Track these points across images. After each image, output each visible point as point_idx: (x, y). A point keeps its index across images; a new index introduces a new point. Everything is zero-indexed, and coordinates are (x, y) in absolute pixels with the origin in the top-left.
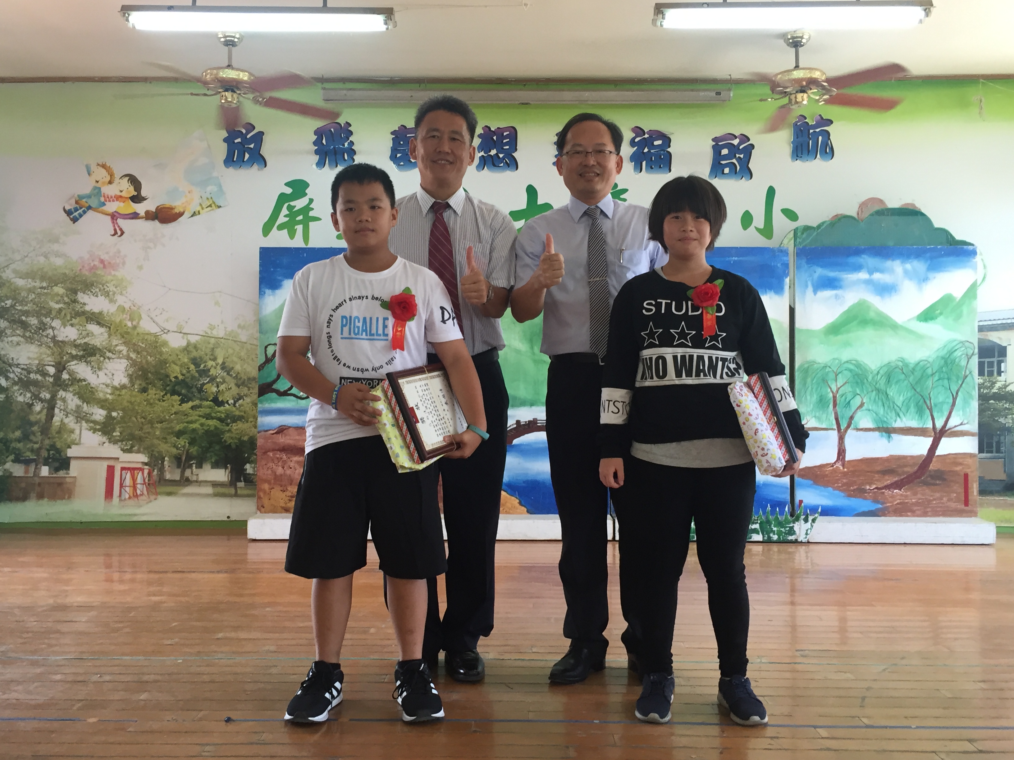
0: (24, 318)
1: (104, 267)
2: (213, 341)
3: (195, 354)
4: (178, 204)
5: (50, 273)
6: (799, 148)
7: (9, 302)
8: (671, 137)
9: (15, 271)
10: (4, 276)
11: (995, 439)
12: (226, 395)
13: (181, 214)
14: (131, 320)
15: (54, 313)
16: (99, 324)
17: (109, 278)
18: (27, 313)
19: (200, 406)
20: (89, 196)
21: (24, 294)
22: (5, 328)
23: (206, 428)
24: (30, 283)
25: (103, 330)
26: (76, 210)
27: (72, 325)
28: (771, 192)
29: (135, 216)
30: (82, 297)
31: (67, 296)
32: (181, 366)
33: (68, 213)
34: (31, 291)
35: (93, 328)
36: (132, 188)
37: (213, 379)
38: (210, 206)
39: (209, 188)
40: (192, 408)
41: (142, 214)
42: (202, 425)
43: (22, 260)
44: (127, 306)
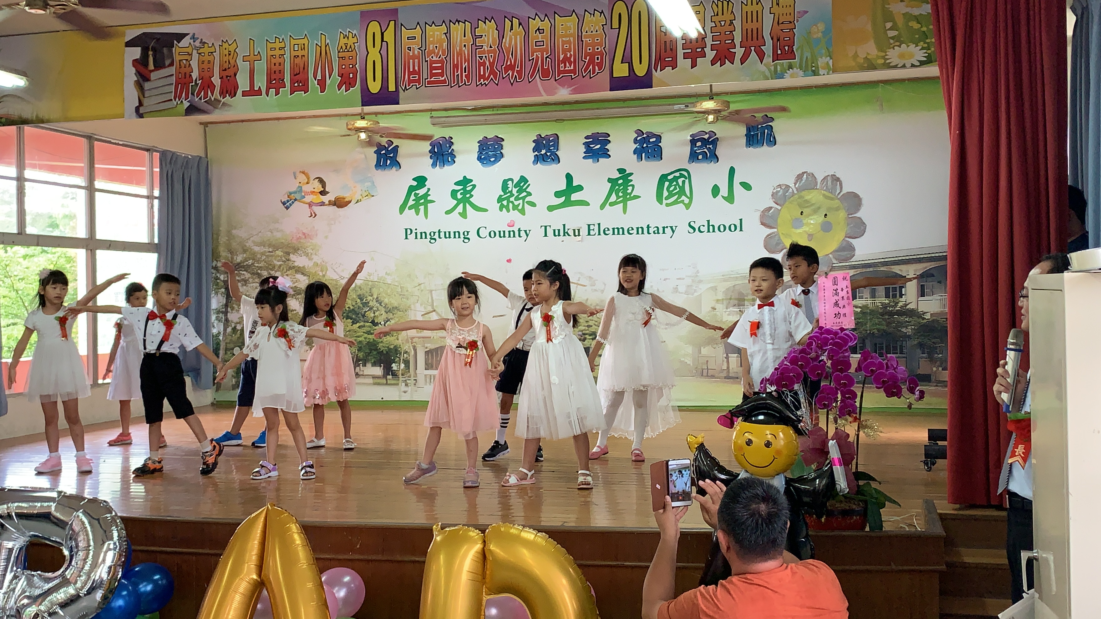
0: (259, 271)
1: (305, 238)
2: (370, 283)
3: (360, 292)
4: (347, 195)
5: (274, 243)
6: (751, 139)
7: (251, 261)
8: (662, 135)
9: (253, 242)
10: (247, 244)
11: (899, 343)
12: (379, 318)
13: (350, 202)
14: (322, 271)
15: (276, 268)
16: (303, 274)
17: (309, 244)
18: (260, 268)
19: (364, 326)
20: (295, 192)
21: (259, 256)
22: (249, 278)
23: (368, 340)
24: (262, 249)
25: (305, 278)
26: (288, 201)
27: (287, 275)
28: (732, 171)
29: (322, 204)
30: (292, 257)
31: (284, 257)
32: (352, 300)
33: (284, 203)
34: (263, 254)
35: (299, 276)
36: (320, 186)
37: (371, 309)
38: (367, 196)
39: (366, 184)
40: (359, 327)
41: (327, 203)
42: (365, 338)
43: (257, 235)
44: (319, 262)
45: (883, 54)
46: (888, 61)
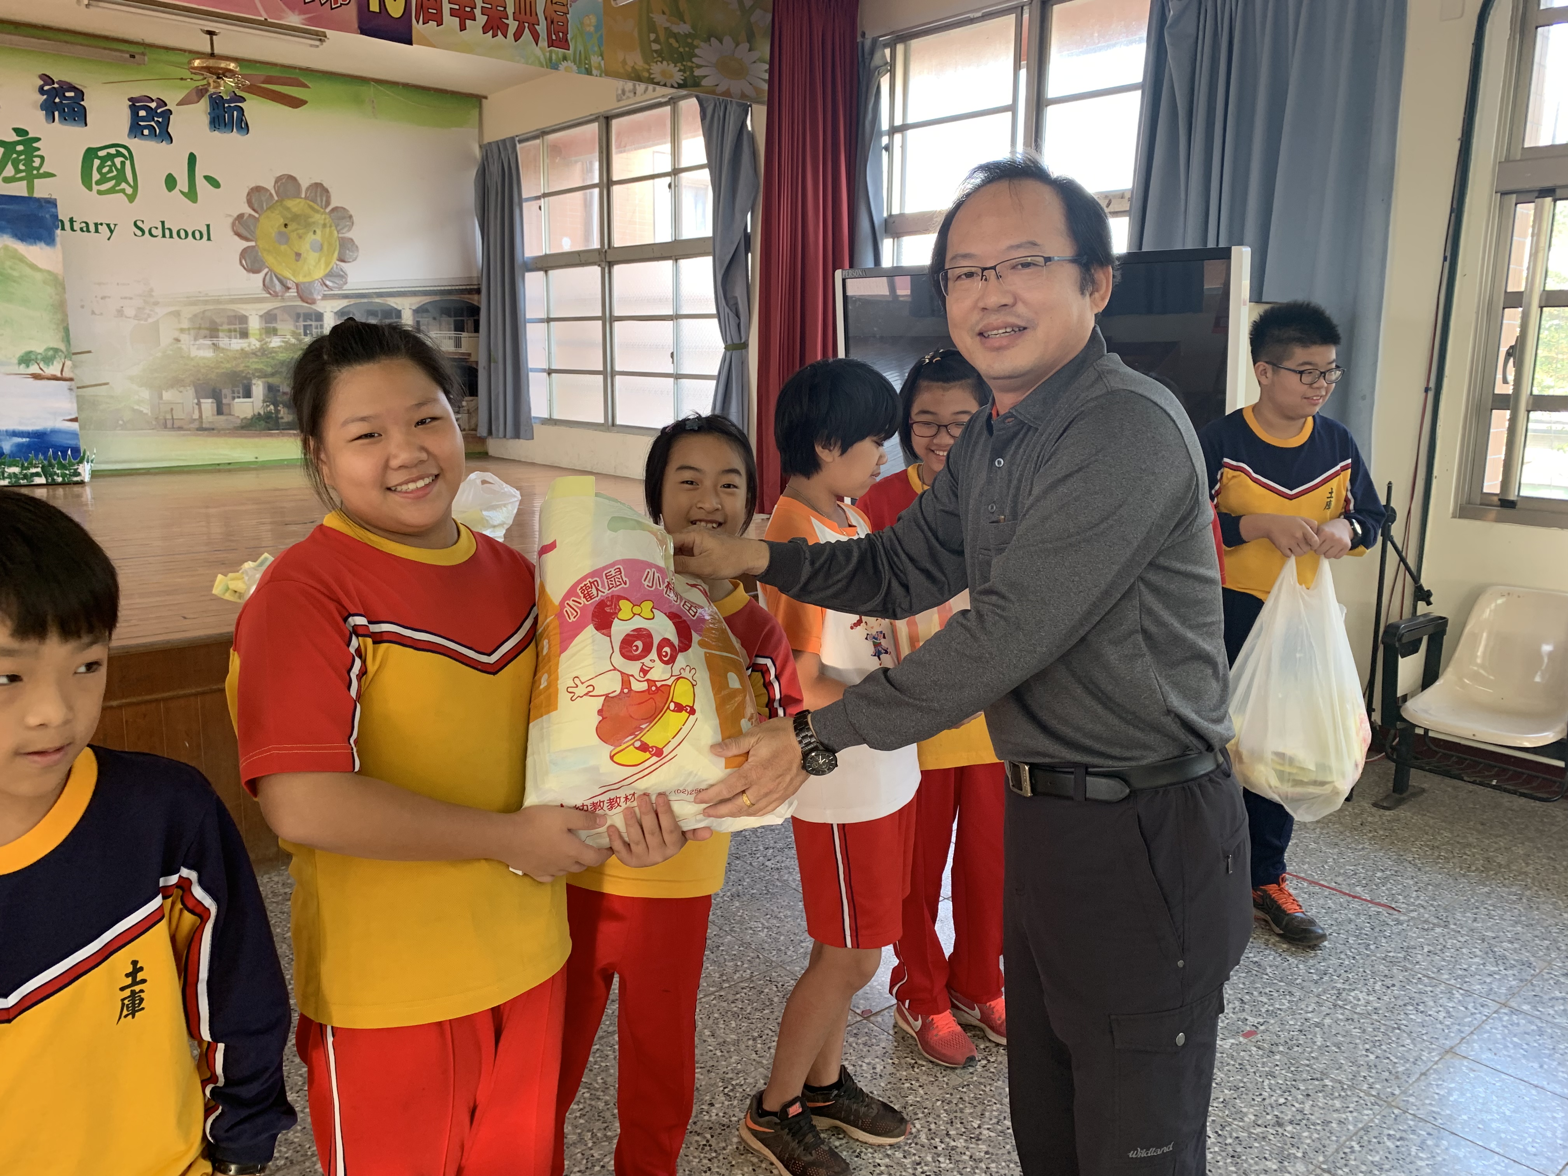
6: (216, 120)
8: (84, 90)
28: (192, 159)
45: (647, 67)
46: (652, 76)
